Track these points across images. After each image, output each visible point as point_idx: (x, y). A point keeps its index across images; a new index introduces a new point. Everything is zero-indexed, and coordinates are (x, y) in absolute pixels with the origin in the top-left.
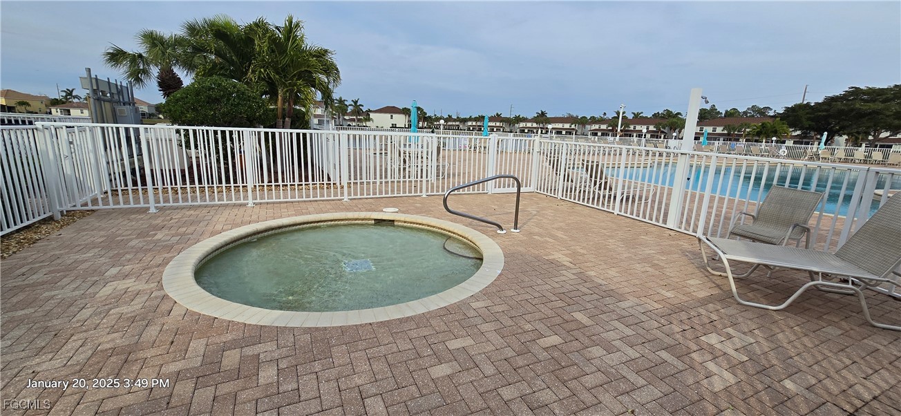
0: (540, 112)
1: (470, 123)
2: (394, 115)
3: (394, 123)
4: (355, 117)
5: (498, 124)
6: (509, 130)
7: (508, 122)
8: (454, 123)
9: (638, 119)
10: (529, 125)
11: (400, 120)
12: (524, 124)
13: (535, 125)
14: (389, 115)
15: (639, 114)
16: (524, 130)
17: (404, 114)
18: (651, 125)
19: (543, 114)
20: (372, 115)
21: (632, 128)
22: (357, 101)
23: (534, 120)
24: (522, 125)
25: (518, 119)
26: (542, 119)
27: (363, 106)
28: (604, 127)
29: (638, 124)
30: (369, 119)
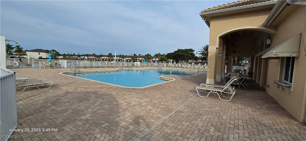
0: (109, 53)
1: (82, 57)
2: (41, 53)
3: (41, 56)
4: (17, 53)
5: (93, 57)
6: (98, 59)
7: (97, 57)
8: (75, 57)
9: (140, 56)
10: (105, 58)
11: (44, 55)
12: (104, 57)
13: (107, 58)
14: (38, 53)
15: (140, 55)
16: (104, 60)
17: (46, 52)
18: (143, 58)
19: (110, 54)
20: (27, 53)
21: (138, 59)
22: (19, 46)
23: (107, 56)
24: (103, 58)
25: (101, 56)
26: (110, 56)
27: (23, 48)
28: (130, 58)
29: (140, 58)
30: (26, 55)
